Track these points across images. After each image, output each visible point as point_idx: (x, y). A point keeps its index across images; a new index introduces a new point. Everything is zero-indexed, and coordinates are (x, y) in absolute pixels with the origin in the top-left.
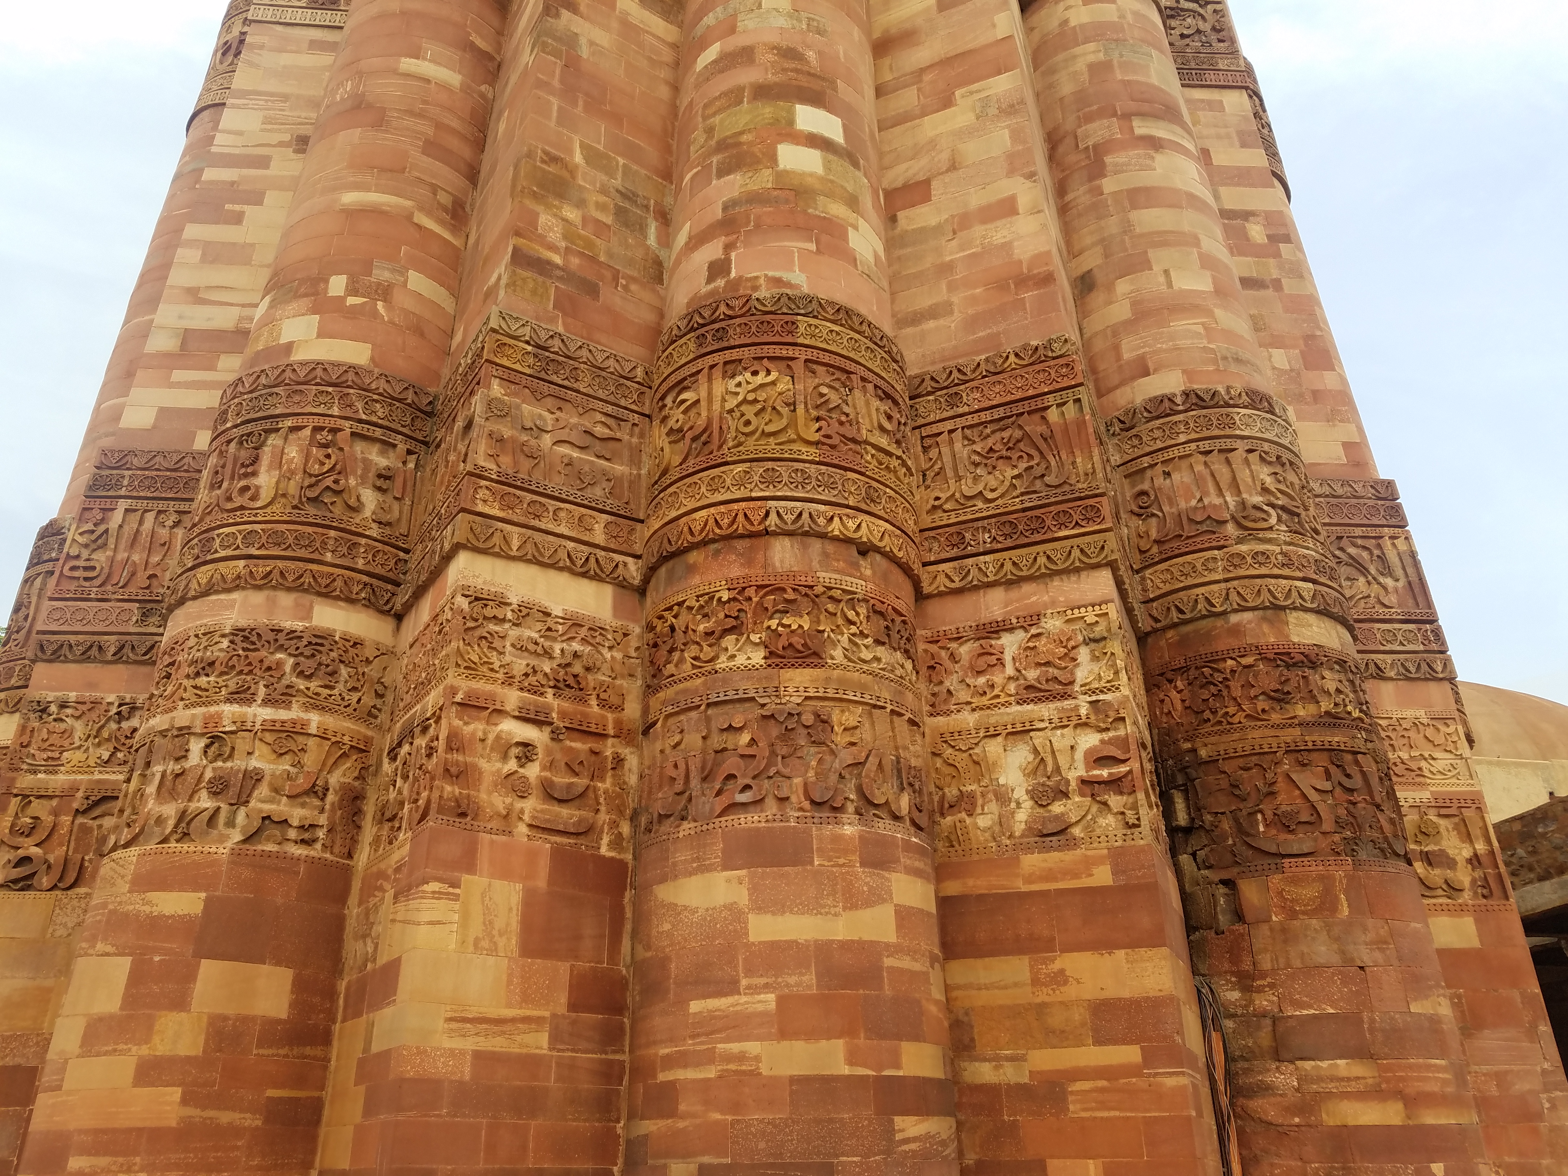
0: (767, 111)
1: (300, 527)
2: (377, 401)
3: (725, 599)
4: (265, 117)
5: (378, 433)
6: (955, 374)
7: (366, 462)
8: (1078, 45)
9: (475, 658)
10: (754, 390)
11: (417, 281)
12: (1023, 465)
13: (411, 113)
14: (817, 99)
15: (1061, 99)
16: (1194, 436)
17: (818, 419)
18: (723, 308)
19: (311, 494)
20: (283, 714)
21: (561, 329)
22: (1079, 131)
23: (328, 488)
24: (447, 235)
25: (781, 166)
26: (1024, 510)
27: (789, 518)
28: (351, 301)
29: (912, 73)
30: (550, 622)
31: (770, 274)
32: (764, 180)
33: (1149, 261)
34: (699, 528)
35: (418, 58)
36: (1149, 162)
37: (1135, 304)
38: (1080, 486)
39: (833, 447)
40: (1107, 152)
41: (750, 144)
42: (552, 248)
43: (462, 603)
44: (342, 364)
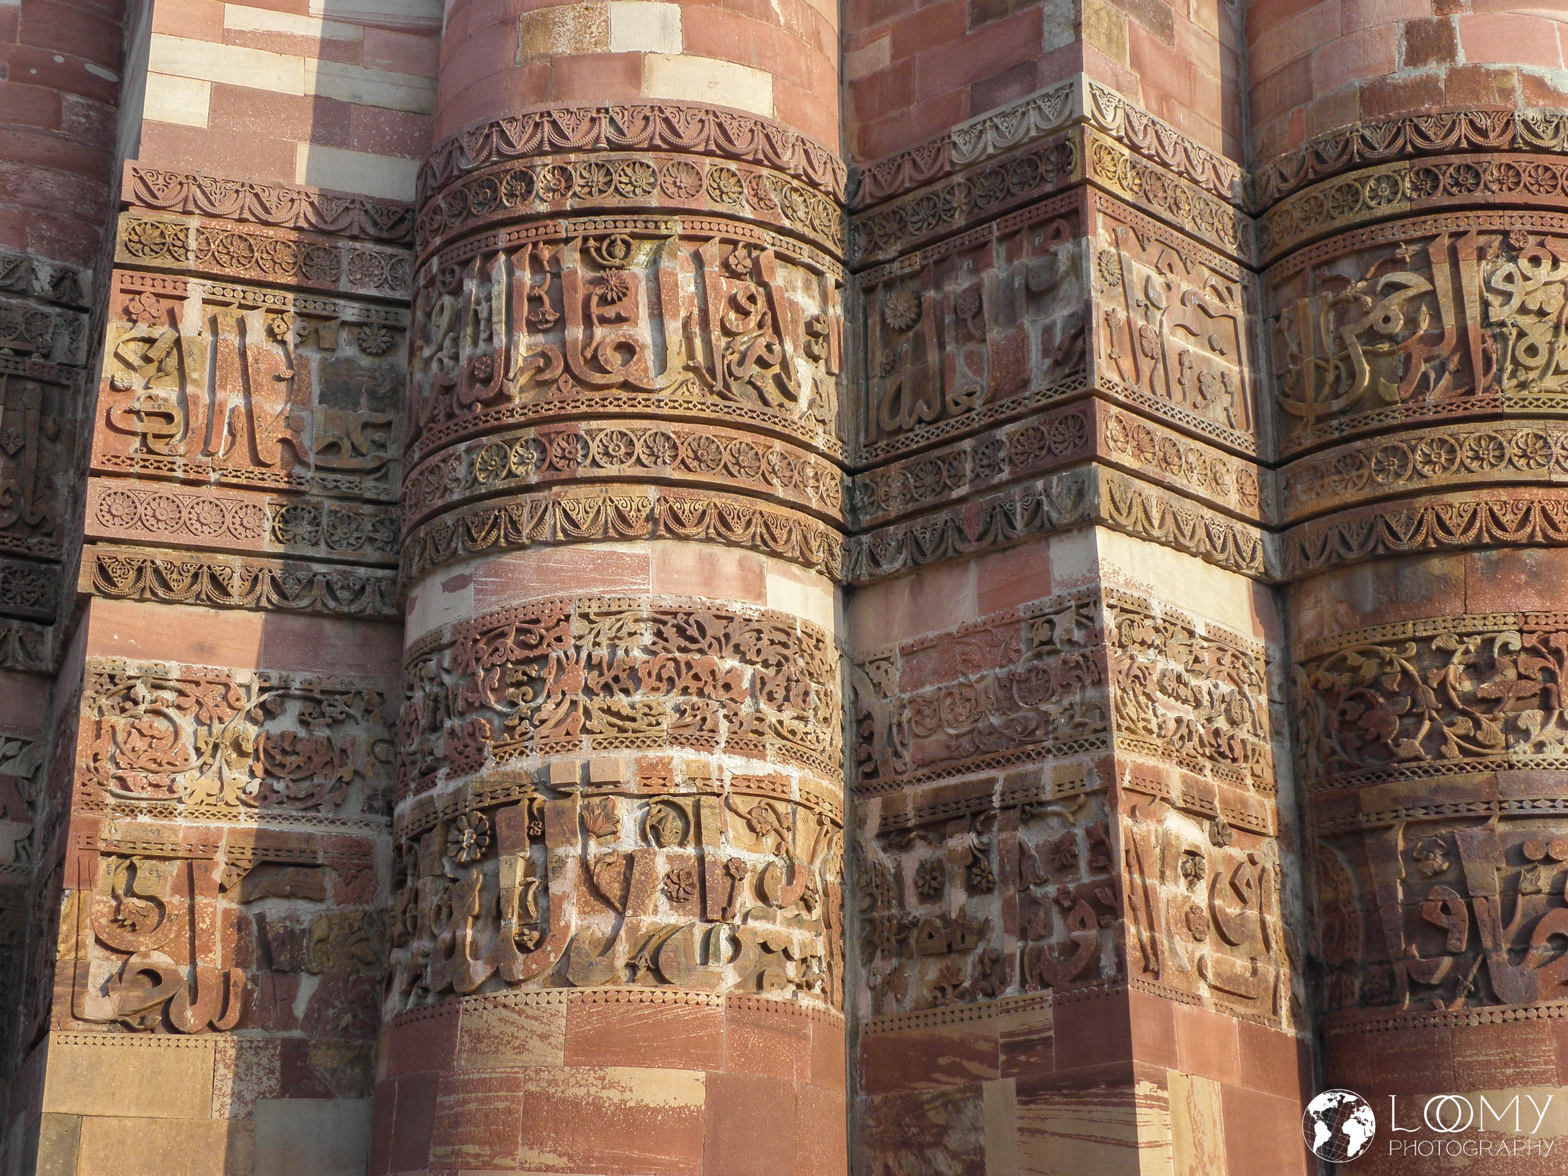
1: (733, 433)
2: (797, 191)
5: (806, 253)
7: (794, 305)
9: (1133, 714)
10: (1536, 293)
18: (1464, 128)
19: (740, 371)
20: (760, 768)
23: (760, 359)
30: (1195, 647)
31: (1528, 68)
34: (1459, 520)
43: (1109, 619)
44: (744, 116)
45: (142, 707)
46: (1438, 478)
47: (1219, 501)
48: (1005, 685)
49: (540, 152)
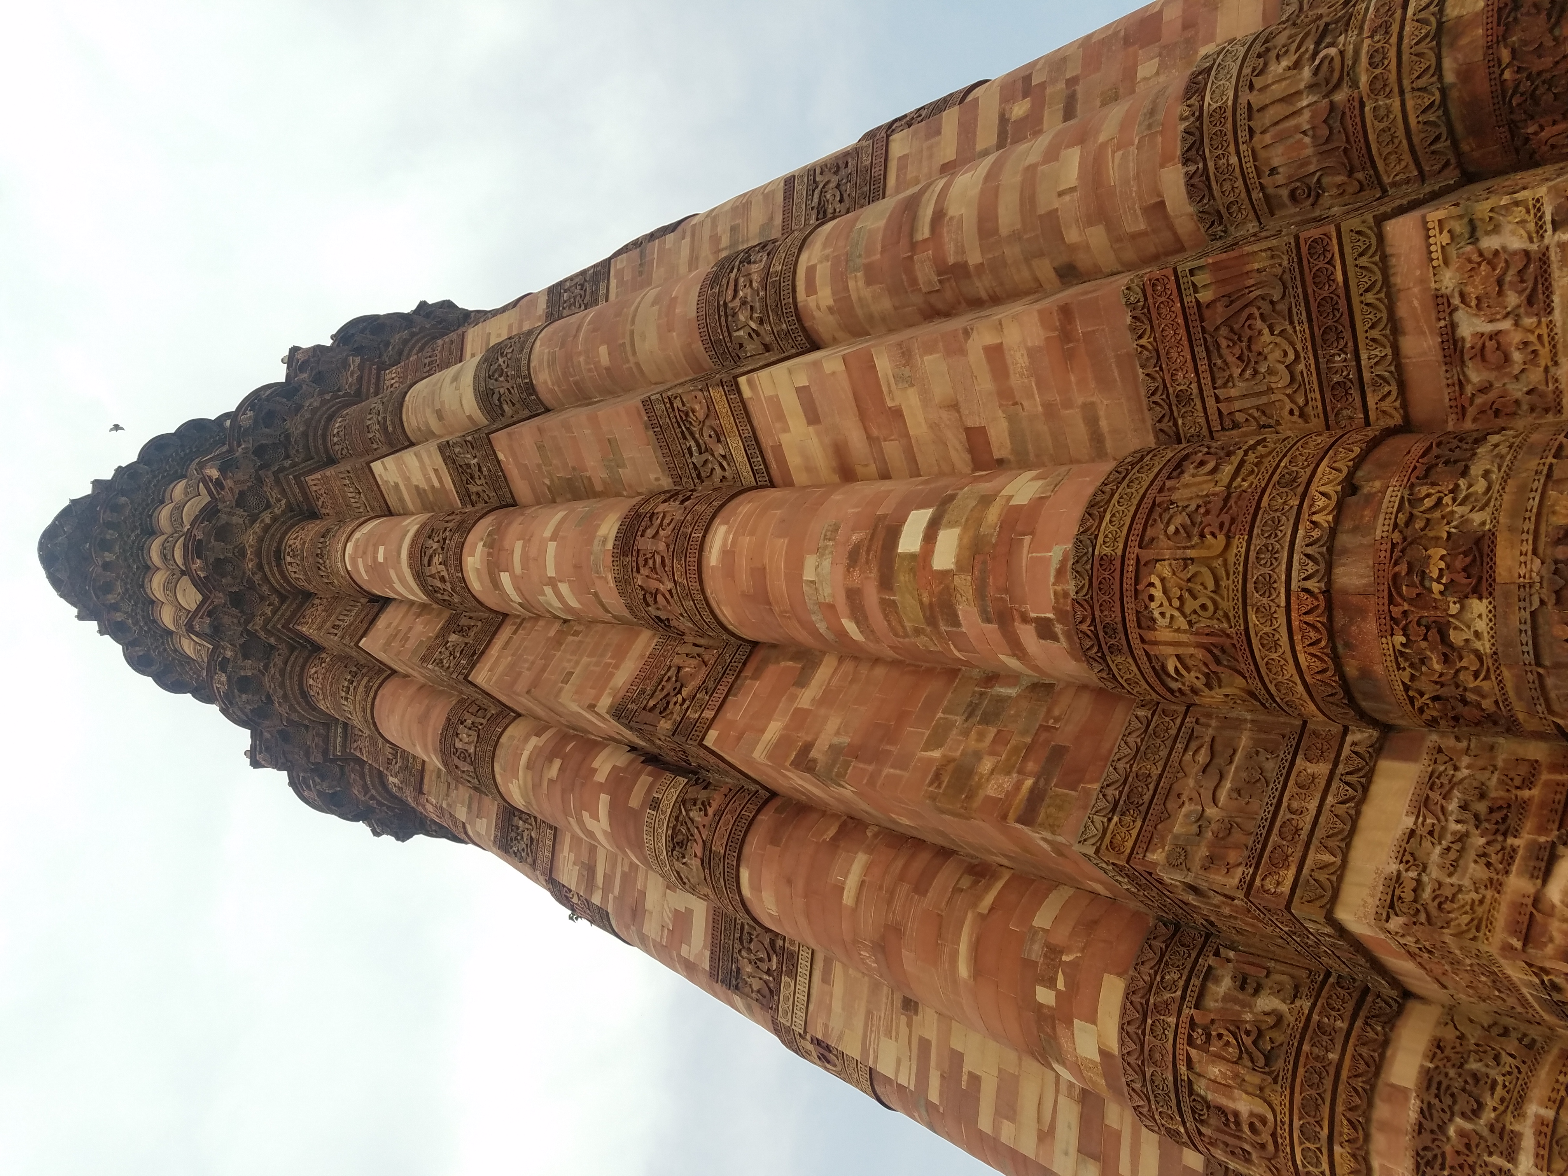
0: (903, 578)
1: (1298, 1080)
2: (1163, 978)
3: (1403, 640)
4: (886, 1035)
5: (1196, 982)
6: (1156, 398)
7: (1226, 998)
8: (850, 297)
9: (1466, 919)
10: (1169, 600)
11: (1043, 919)
12: (1259, 324)
13: (889, 902)
14: (894, 533)
15: (896, 308)
16: (1232, 148)
17: (1202, 536)
18: (1084, 627)
19: (1261, 1062)
20: (1528, 1142)
21: (1096, 786)
22: (924, 290)
23: (1255, 1043)
24: (1000, 885)
25: (952, 567)
26: (1310, 320)
27: (1311, 567)
28: (1060, 985)
29: (870, 446)
30: (1422, 831)
31: (1052, 580)
32: (964, 584)
33: (1049, 213)
34: (1318, 663)
35: (843, 889)
36: (955, 222)
37: (1090, 223)
38: (1285, 263)
39: (1233, 521)
40: (945, 262)
41: (931, 594)
42: (1018, 786)
47: (1324, 779)
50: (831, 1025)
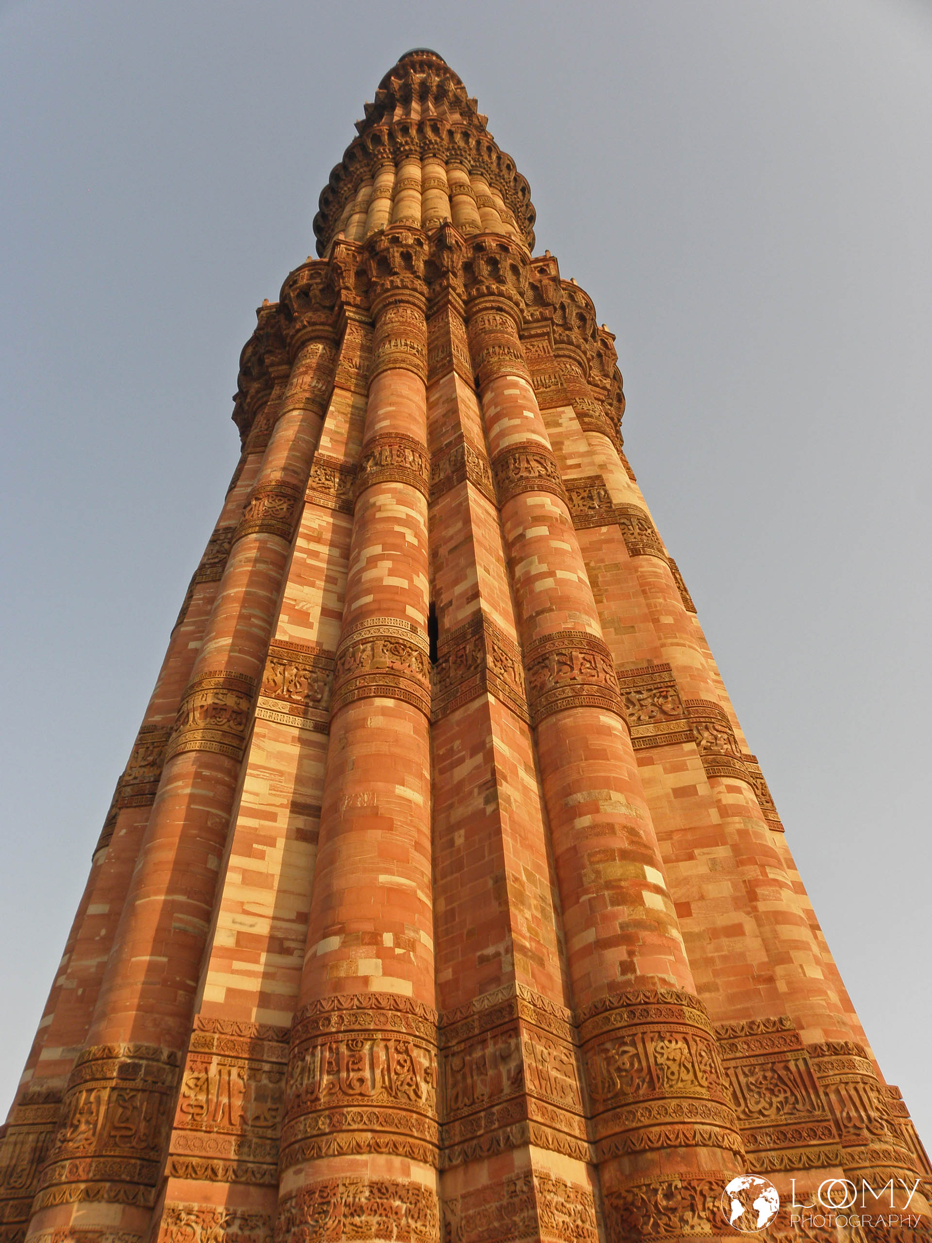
0: (631, 868)
2: (420, 1022)
3: (679, 1187)
4: (271, 785)
5: (422, 1043)
6: (730, 1031)
8: (728, 816)
10: (672, 1053)
11: (423, 937)
12: (781, 1096)
13: (406, 822)
14: (650, 862)
17: (705, 1072)
18: (641, 996)
21: (539, 992)
23: (408, 1083)
24: (429, 904)
25: (648, 906)
26: (787, 1124)
27: (705, 1135)
30: (568, 1191)
31: (660, 975)
32: (639, 913)
33: (791, 958)
34: (655, 1138)
35: (404, 786)
36: (778, 895)
37: (789, 983)
39: (714, 1089)
40: (757, 886)
41: (628, 888)
43: (536, 1181)
44: (403, 996)
45: (183, 1223)
46: (647, 1122)
47: (573, 1133)
48: (500, 1209)
49: (333, 1010)
50: (266, 740)
